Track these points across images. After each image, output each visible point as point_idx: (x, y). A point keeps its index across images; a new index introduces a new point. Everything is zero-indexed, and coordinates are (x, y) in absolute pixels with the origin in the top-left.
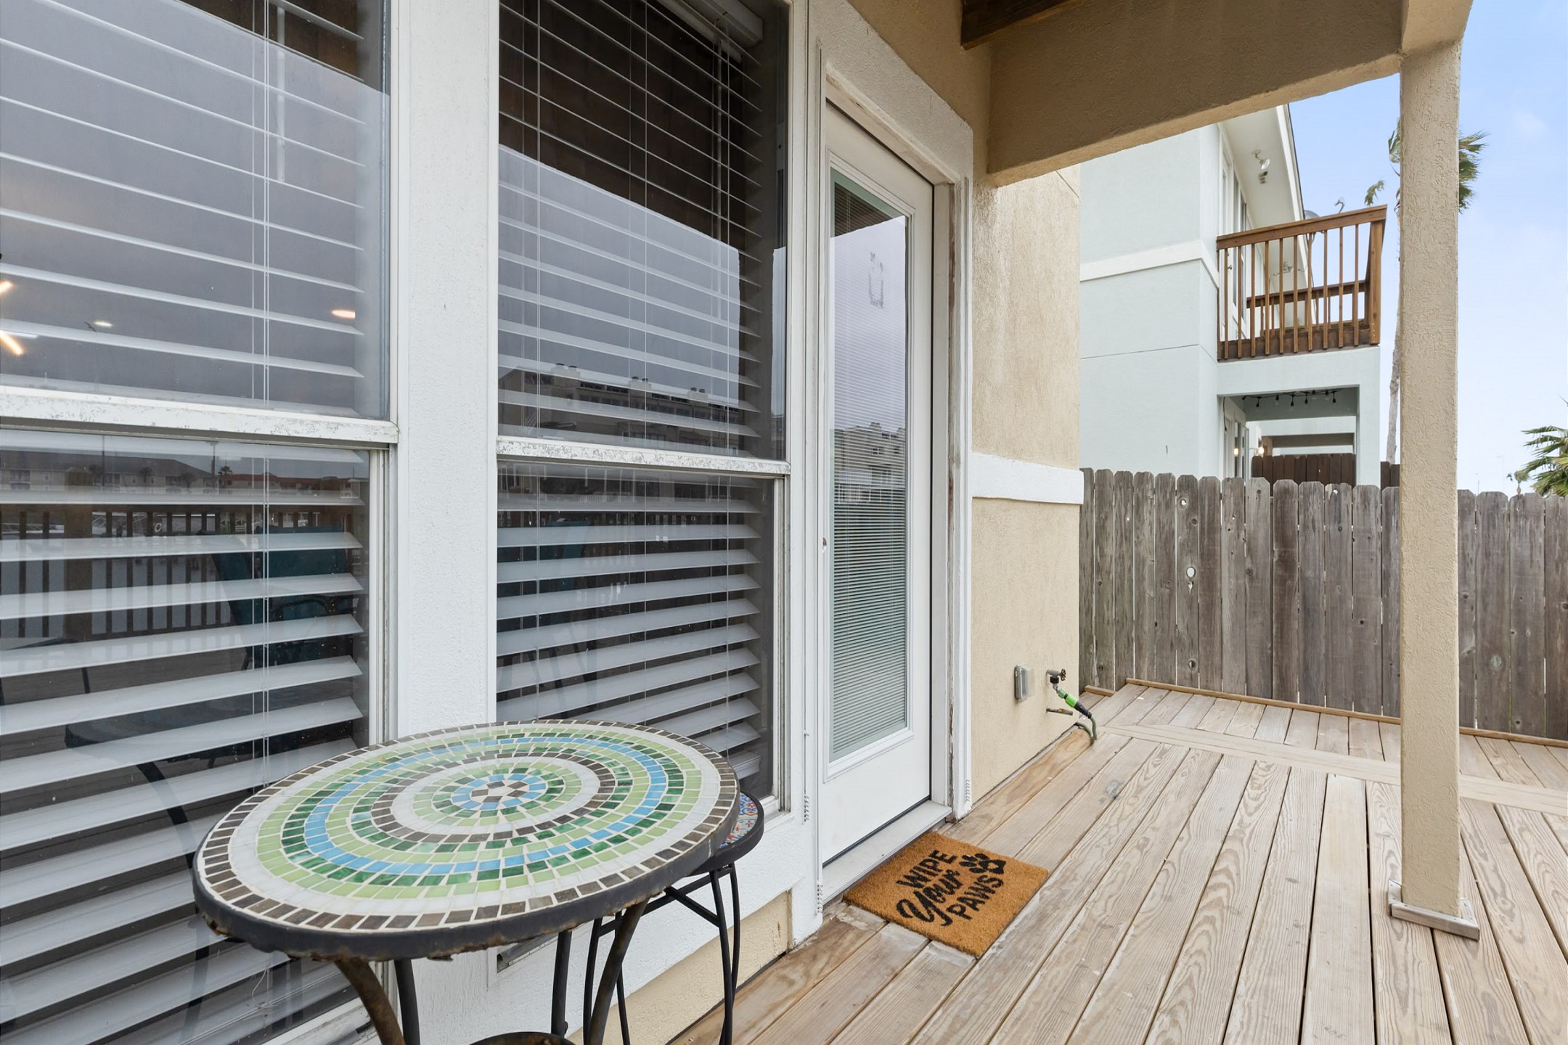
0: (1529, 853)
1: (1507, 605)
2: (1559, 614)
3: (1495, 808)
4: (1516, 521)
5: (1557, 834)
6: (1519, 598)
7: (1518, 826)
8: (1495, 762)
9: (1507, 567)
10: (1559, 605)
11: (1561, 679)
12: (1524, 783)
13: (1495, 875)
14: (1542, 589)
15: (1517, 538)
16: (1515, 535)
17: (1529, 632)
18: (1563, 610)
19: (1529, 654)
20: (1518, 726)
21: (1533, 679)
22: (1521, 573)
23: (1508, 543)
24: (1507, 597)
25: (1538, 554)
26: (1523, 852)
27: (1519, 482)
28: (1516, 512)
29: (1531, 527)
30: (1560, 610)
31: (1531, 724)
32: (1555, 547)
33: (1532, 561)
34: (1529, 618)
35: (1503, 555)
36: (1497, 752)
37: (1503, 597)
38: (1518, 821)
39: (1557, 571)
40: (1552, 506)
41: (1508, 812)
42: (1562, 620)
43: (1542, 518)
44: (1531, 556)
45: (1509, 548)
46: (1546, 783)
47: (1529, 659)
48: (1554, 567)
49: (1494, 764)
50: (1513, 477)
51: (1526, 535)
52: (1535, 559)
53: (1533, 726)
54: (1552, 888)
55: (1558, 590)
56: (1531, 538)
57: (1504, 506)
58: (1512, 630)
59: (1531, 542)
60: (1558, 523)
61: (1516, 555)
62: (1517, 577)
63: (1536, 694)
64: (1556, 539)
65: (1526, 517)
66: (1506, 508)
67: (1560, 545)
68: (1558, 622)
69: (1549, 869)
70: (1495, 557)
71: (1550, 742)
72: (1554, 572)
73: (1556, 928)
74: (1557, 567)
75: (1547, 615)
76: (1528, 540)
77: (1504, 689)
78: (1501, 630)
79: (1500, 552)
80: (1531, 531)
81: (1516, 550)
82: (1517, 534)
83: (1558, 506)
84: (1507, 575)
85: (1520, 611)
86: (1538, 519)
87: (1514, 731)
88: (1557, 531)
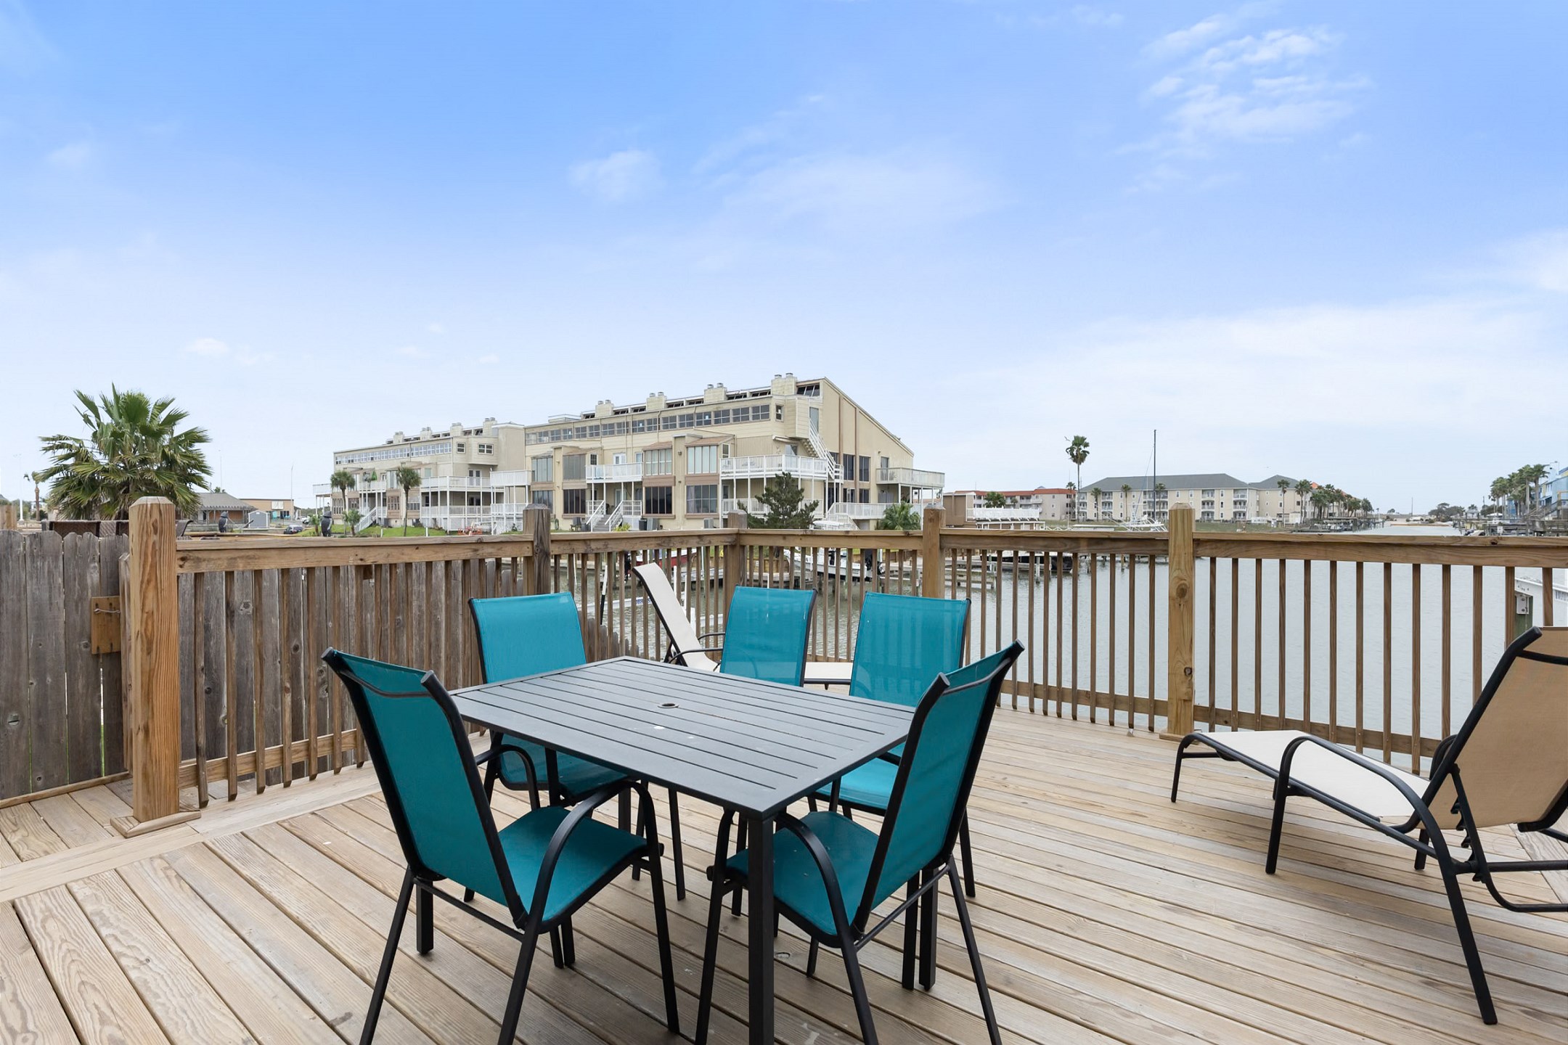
0: (53, 948)
1: (25, 655)
2: (79, 655)
3: (14, 907)
4: (33, 562)
5: (81, 903)
6: (38, 645)
7: (40, 916)
8: (14, 839)
9: (23, 613)
10: (80, 645)
11: (83, 719)
12: (47, 853)
13: (14, 1006)
14: (62, 632)
15: (35, 580)
16: (31, 578)
17: (49, 679)
18: (84, 649)
19: (50, 702)
20: (40, 783)
21: (55, 727)
22: (39, 618)
23: (25, 587)
24: (24, 646)
25: (57, 595)
26: (47, 950)
27: (37, 483)
28: (32, 552)
29: (49, 567)
30: (80, 650)
31: (53, 775)
32: (75, 586)
33: (51, 604)
34: (50, 664)
35: (19, 600)
36: (15, 825)
37: (20, 646)
38: (41, 911)
39: (77, 610)
40: (70, 544)
41: (30, 904)
42: (82, 660)
43: (61, 557)
44: (50, 598)
45: (25, 590)
46: (69, 841)
47: (50, 708)
48: (74, 608)
49: (12, 842)
50: (30, 477)
51: (44, 576)
52: (54, 601)
53: (56, 776)
54: (78, 981)
55: (78, 630)
56: (49, 579)
57: (19, 547)
58: (31, 681)
59: (49, 583)
60: (77, 562)
61: (33, 598)
62: (34, 622)
63: (58, 741)
64: (75, 580)
65: (44, 558)
66: (22, 548)
67: (79, 585)
68: (79, 662)
69: (75, 957)
70: (10, 603)
71: (72, 788)
72: (74, 612)
73: (83, 1033)
74: (77, 606)
75: (68, 657)
76: (46, 582)
77: (23, 747)
78: (18, 684)
79: (15, 597)
80: (49, 572)
81: (33, 594)
82: (34, 575)
83: (76, 544)
84: (24, 622)
85: (39, 658)
86: (56, 558)
87: (36, 789)
88: (76, 570)
